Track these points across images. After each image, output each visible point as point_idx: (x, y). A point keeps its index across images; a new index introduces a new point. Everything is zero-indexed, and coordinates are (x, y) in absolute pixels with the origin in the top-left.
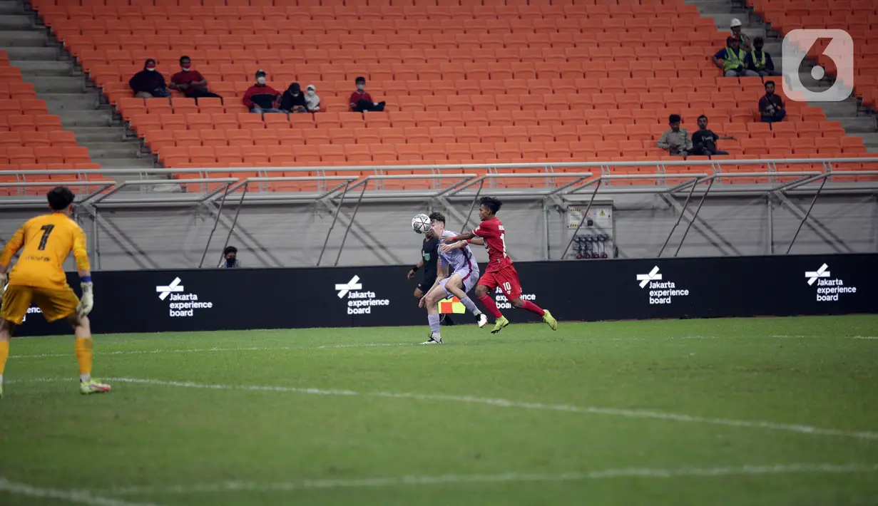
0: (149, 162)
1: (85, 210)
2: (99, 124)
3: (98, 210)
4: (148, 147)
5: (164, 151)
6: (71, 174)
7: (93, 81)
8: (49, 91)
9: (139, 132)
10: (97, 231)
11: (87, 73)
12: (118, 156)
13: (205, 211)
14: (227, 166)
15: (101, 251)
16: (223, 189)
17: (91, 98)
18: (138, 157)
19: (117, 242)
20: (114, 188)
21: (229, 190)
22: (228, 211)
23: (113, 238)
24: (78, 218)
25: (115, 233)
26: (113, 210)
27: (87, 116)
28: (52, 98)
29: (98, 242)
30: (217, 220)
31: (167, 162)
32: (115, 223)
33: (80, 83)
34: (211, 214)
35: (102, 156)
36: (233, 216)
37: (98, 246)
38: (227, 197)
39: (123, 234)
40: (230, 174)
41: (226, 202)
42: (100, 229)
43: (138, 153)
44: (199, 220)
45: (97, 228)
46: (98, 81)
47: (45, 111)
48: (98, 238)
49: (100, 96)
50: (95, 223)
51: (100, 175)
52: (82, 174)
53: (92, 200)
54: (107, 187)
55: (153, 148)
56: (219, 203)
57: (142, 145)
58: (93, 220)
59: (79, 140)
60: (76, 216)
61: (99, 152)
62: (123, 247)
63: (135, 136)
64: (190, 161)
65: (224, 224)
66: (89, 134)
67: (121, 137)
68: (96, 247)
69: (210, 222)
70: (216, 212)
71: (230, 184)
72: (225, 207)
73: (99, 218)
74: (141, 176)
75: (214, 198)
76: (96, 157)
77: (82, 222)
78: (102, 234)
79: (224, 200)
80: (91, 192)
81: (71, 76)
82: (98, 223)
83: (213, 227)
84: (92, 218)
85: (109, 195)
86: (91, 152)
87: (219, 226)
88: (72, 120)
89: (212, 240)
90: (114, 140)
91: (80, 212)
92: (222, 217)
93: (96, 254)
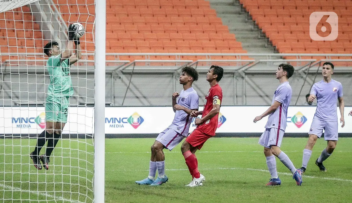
0: (272, 50)
1: (240, 74)
2: (247, 30)
3: (246, 74)
4: (271, 42)
5: (279, 44)
6: (233, 56)
7: (245, 8)
8: (223, 13)
9: (267, 35)
10: (245, 85)
11: (242, 5)
12: (255, 46)
13: (299, 76)
14: (310, 53)
15: (247, 95)
16: (308, 65)
17: (243, 17)
18: (266, 47)
19: (255, 90)
20: (254, 63)
21: (312, 65)
22: (310, 76)
23: (253, 88)
24: (236, 78)
25: (254, 86)
26: (253, 74)
27: (241, 26)
28: (224, 17)
29: (245, 90)
30: (305, 80)
31: (280, 50)
32: (254, 80)
33: (238, 9)
34: (302, 77)
35: (248, 46)
36: (313, 79)
37: (245, 92)
38: (310, 69)
39: (258, 86)
40: (312, 57)
41: (310, 72)
42: (246, 84)
43: (266, 45)
44: (296, 80)
45: (245, 83)
46: (247, 8)
47: (221, 23)
48: (245, 88)
49: (248, 16)
50: (244, 80)
51: (247, 57)
52: (239, 56)
53: (243, 69)
54: (251, 63)
55: (274, 43)
56: (306, 72)
57: (268, 41)
58: (243, 79)
59: (238, 38)
60: (235, 76)
61: (247, 44)
62: (258, 93)
63: (265, 36)
64: (292, 50)
65: (308, 82)
66: (242, 35)
67: (258, 37)
68: (244, 93)
69: (302, 81)
70: (305, 76)
71: (312, 62)
72: (309, 74)
73: (246, 77)
74: (267, 57)
75: (304, 69)
76: (245, 47)
77: (238, 80)
78: (248, 87)
79: (309, 70)
80: (242, 65)
81: (234, 5)
82: (246, 81)
83: (303, 84)
84: (243, 78)
85: (252, 66)
86: (242, 44)
87: (306, 83)
88: (233, 28)
89: (302, 90)
90: (254, 38)
91: (237, 75)
92: (308, 79)
93: (244, 96)
